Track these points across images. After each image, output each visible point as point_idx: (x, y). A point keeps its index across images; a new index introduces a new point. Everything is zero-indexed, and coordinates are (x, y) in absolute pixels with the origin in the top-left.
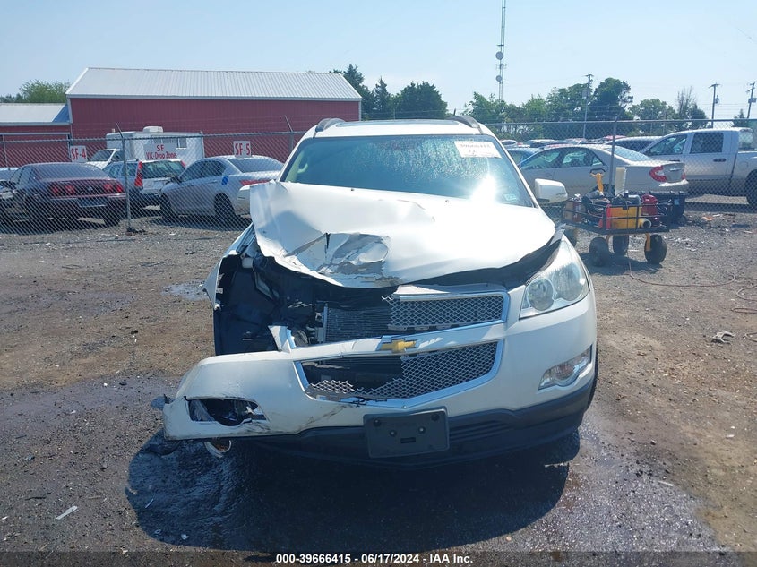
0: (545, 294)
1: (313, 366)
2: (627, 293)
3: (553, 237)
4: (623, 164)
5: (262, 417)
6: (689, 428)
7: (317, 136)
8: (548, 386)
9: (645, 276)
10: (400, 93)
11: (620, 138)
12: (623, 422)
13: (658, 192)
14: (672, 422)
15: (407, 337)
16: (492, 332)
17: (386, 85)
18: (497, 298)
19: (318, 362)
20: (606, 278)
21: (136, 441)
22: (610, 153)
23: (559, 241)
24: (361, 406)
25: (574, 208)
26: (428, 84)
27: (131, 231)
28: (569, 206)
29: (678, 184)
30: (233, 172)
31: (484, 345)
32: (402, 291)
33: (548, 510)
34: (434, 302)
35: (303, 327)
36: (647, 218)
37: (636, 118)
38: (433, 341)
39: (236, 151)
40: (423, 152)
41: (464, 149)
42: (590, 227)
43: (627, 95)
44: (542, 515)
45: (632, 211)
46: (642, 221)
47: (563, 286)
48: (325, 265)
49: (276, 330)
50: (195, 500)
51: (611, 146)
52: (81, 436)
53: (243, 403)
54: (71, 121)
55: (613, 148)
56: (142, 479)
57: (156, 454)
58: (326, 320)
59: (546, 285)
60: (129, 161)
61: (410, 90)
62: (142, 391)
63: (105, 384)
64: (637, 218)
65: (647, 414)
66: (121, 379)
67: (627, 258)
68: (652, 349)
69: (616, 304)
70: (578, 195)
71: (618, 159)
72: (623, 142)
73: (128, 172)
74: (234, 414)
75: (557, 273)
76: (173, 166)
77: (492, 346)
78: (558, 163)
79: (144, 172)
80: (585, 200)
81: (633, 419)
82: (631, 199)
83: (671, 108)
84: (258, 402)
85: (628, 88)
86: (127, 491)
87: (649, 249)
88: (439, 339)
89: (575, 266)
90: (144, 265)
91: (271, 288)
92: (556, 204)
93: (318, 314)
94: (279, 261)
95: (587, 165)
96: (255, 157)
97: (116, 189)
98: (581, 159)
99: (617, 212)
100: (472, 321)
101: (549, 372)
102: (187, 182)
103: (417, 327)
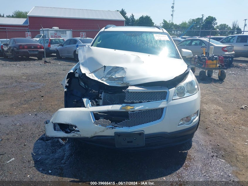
0: (182, 91)
1: (97, 114)
2: (211, 90)
3: (186, 70)
4: (212, 45)
5: (78, 131)
6: (231, 140)
7: (105, 31)
8: (182, 124)
9: (218, 84)
10: (138, 19)
11: (212, 37)
12: (208, 137)
13: (224, 56)
14: (226, 137)
15: (131, 105)
16: (162, 104)
17: (134, 16)
18: (164, 92)
19: (99, 112)
20: (205, 85)
21: (38, 135)
22: (208, 41)
23: (189, 72)
24: (114, 129)
25: (195, 60)
26: (148, 16)
27: (46, 62)
28: (193, 59)
29: (231, 53)
30: (80, 43)
31: (159, 109)
32: (130, 88)
33: (179, 168)
34: (142, 92)
35: (94, 100)
36: (220, 64)
37: (218, 30)
38: (140, 107)
39: (81, 36)
40: (142, 38)
41: (157, 37)
42: (200, 67)
43: (215, 22)
44: (177, 170)
45: (215, 62)
46: (218, 65)
47: (189, 88)
48: (103, 77)
49: (85, 100)
50: (55, 158)
51: (209, 39)
52: (19, 133)
53: (72, 126)
54: (29, 24)
55: (210, 40)
56: (38, 150)
57: (44, 140)
58: (103, 97)
59: (183, 88)
60: (46, 38)
61: (142, 18)
62: (42, 118)
63: (30, 115)
64: (217, 64)
65: (217, 134)
66: (35, 113)
67: (212, 78)
68: (219, 110)
69: (207, 94)
70: (196, 56)
71: (211, 44)
72: (213, 38)
73: (46, 42)
74: (69, 129)
75: (187, 83)
76: (61, 40)
77: (162, 109)
78: (190, 44)
79: (51, 42)
80: (199, 57)
81: (212, 136)
82: (215, 58)
83: (230, 27)
84: (77, 126)
85: (216, 20)
86: (32, 154)
87: (220, 75)
88: (142, 106)
89: (194, 81)
90: (49, 74)
91: (85, 84)
92: (189, 58)
93: (100, 95)
94: (87, 75)
95: (200, 45)
96: (87, 38)
97: (41, 48)
98: (198, 43)
99: (210, 62)
100: (155, 100)
101: (182, 119)
102: (65, 46)
103: (135, 102)
